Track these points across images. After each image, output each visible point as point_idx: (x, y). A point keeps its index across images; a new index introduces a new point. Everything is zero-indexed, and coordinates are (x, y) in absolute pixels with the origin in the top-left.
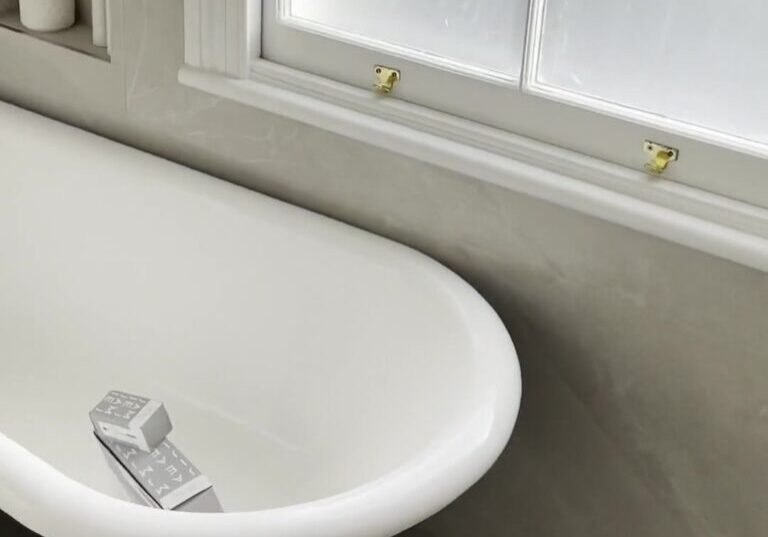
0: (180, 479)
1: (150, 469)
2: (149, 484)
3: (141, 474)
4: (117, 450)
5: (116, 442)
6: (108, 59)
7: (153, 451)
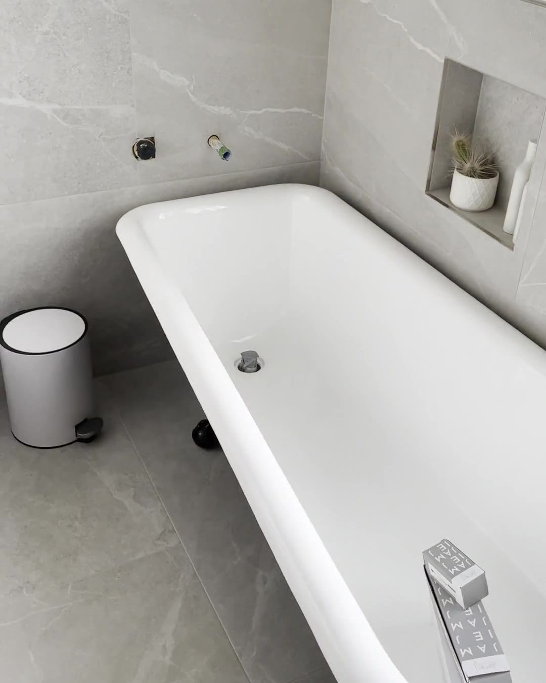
0: (483, 649)
1: (461, 626)
2: (457, 640)
3: (453, 627)
4: (439, 592)
5: (439, 585)
6: (511, 247)
7: (467, 609)
